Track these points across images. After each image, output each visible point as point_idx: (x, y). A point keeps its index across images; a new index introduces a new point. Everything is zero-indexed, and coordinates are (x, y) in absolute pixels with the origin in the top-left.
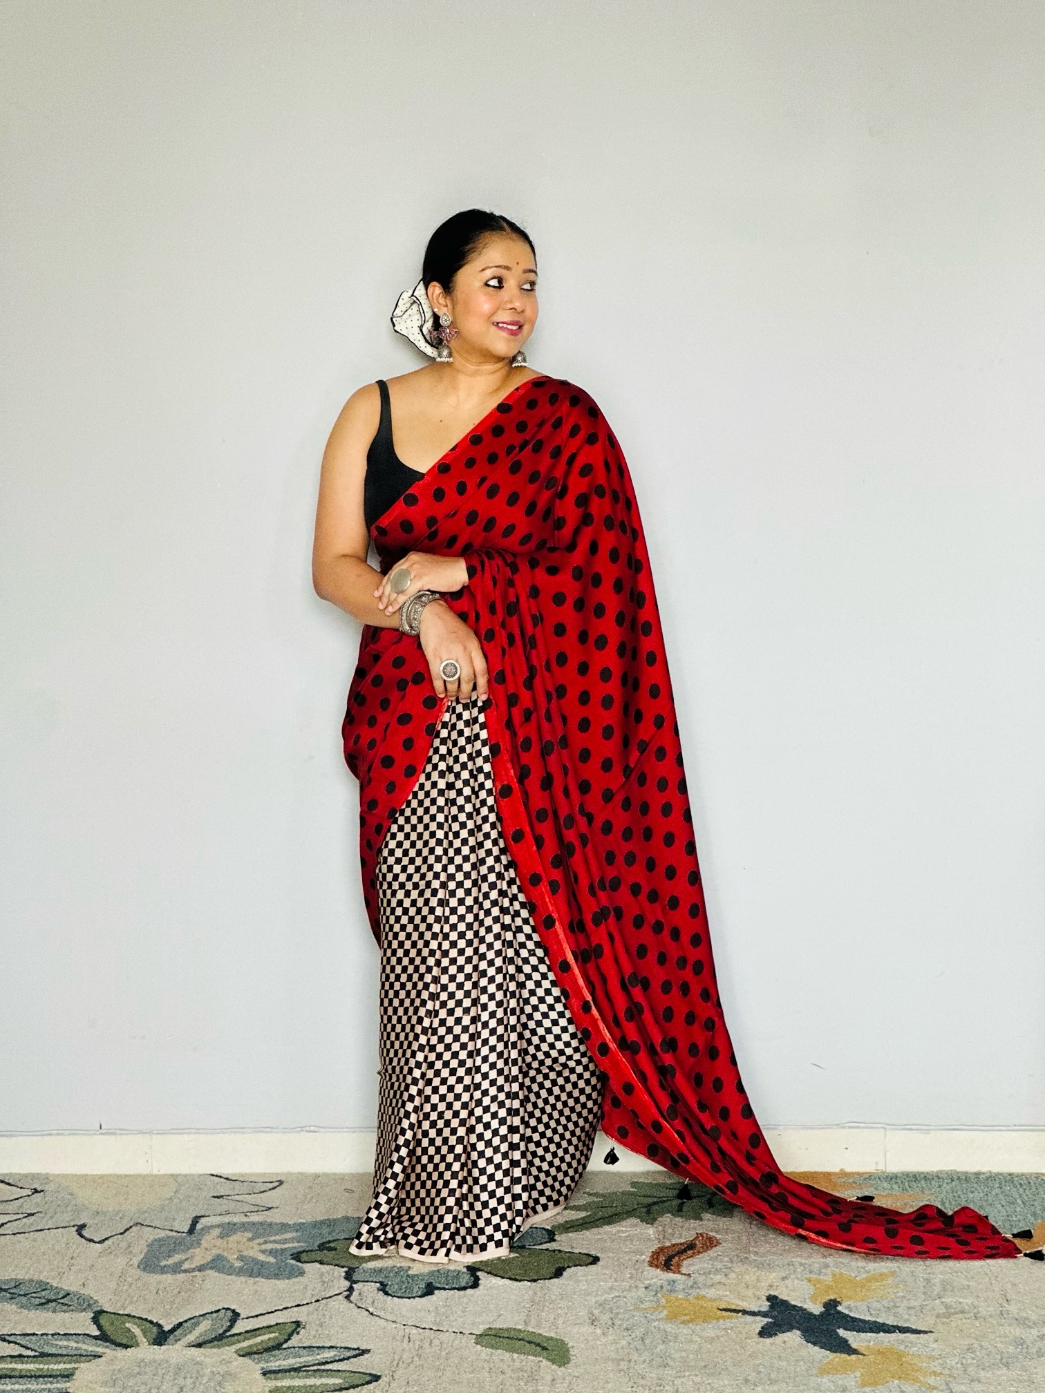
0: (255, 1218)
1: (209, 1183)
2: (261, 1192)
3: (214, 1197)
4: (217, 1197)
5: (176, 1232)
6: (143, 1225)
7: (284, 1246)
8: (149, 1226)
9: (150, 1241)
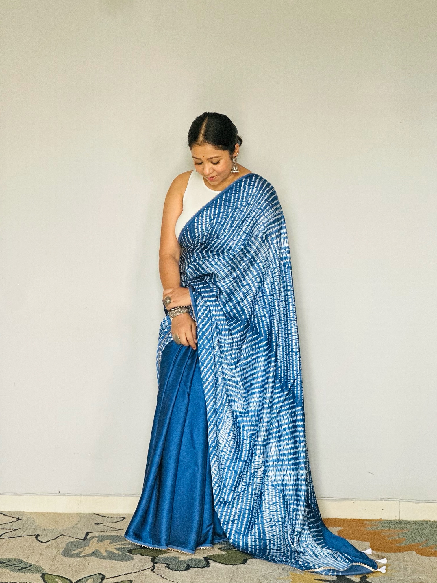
0: (114, 534)
1: (93, 517)
2: (115, 522)
4: (97, 524)
5: (79, 539)
6: (64, 535)
7: (125, 547)
8: (67, 536)
9: (67, 543)
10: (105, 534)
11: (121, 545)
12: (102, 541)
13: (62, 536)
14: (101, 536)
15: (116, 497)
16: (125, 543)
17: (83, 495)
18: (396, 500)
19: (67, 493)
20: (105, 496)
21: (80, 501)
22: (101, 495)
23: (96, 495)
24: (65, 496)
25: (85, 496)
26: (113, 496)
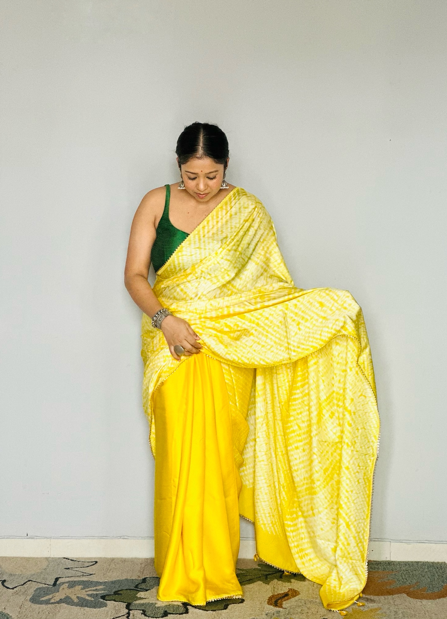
0: (85, 579)
1: (62, 562)
2: (88, 567)
3: (65, 569)
4: (67, 569)
5: (48, 585)
7: (98, 592)
8: (35, 582)
9: (35, 589)
10: (75, 580)
11: (93, 590)
12: (73, 587)
13: (30, 582)
14: (72, 581)
16: (97, 589)
17: (53, 538)
18: (386, 540)
19: (36, 536)
20: (76, 539)
21: (50, 545)
22: (72, 538)
23: (66, 538)
24: (33, 540)
25: (56, 539)
26: (83, 539)
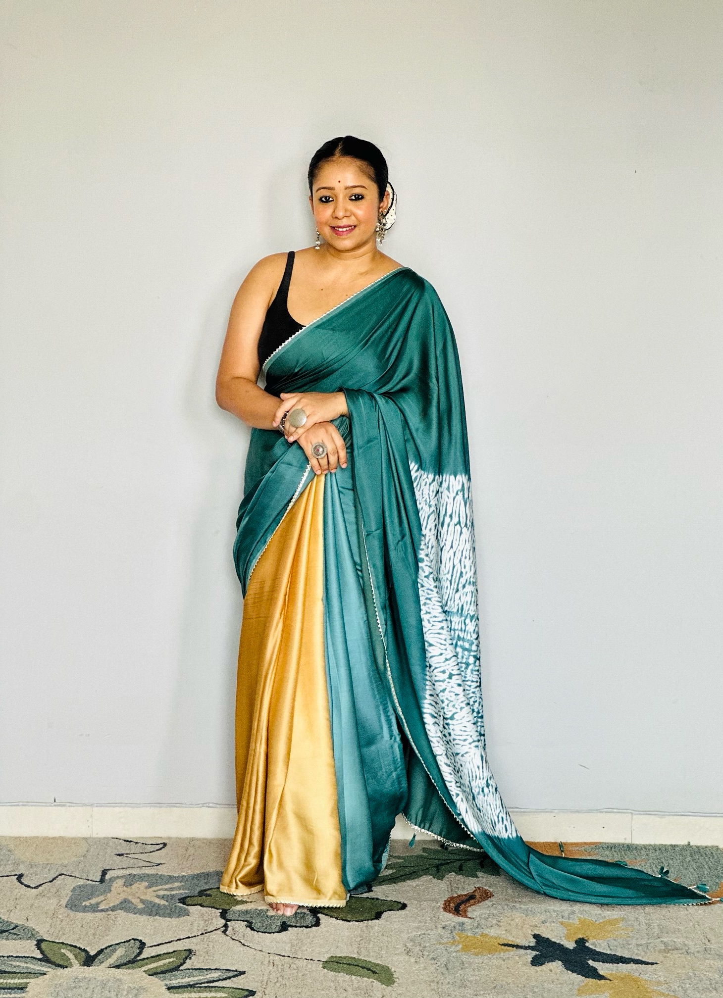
0: (149, 871)
1: (112, 844)
2: (152, 852)
4: (119, 855)
5: (91, 880)
6: (66, 875)
7: (173, 893)
8: (71, 876)
9: (72, 888)
10: (134, 872)
11: (166, 890)
12: (131, 885)
13: (64, 876)
14: (129, 875)
15: (152, 808)
16: (171, 888)
17: (96, 805)
18: (625, 811)
19: (70, 803)
20: (133, 807)
21: (91, 816)
22: (127, 805)
23: (117, 805)
24: (63, 808)
25: (101, 806)
26: (147, 807)
